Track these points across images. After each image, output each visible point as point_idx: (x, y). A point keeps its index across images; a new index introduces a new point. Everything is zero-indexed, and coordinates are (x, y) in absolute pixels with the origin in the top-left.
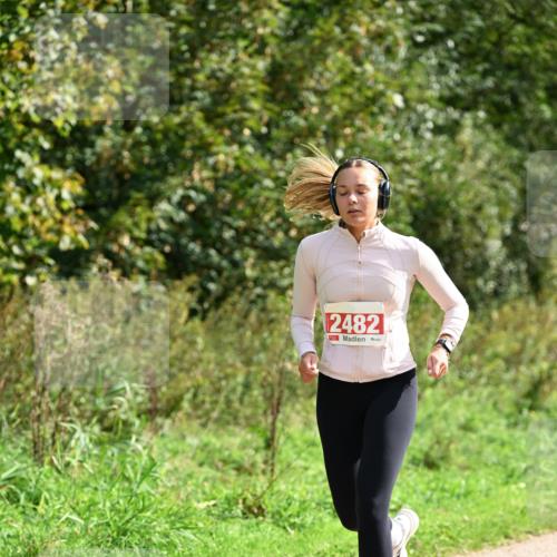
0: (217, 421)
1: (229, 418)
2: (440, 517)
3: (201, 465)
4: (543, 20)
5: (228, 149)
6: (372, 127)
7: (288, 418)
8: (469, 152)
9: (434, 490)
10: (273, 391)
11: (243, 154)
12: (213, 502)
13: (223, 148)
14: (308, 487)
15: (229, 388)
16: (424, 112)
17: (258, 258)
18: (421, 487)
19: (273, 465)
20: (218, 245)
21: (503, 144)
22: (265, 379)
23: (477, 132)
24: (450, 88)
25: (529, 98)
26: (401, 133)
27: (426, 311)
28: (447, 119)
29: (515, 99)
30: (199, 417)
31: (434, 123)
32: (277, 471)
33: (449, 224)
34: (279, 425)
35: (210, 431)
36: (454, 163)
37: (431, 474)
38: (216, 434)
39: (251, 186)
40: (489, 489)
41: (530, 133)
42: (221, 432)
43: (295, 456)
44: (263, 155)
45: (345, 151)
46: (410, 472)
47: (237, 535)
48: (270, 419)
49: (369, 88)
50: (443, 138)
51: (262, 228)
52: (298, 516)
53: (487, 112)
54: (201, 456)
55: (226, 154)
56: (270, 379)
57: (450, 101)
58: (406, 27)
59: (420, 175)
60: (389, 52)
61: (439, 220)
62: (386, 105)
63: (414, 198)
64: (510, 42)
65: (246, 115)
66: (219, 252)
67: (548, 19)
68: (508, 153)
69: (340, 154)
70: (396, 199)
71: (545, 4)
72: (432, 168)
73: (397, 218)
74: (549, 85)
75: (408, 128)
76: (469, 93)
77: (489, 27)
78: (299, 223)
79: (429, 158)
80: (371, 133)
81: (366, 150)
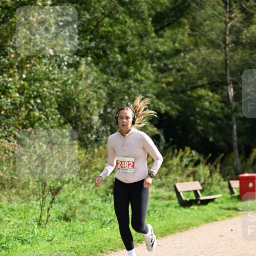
2: (71, 243)
4: (117, 16)
6: (39, 64)
7: (1, 197)
8: (84, 76)
9: (68, 231)
14: (10, 230)
16: (63, 58)
18: (63, 230)
21: (99, 72)
23: (87, 67)
25: (111, 52)
26: (52, 67)
28: (73, 60)
29: (105, 52)
31: (68, 62)
33: (75, 108)
36: (77, 81)
37: (67, 224)
40: (94, 230)
41: (112, 67)
43: (4, 216)
45: (26, 75)
46: (57, 222)
50: (72, 69)
52: (5, 244)
53: (92, 57)
59: (61, 86)
61: (70, 107)
63: (59, 97)
64: (102, 26)
67: (120, 15)
68: (102, 77)
69: (24, 76)
70: (50, 98)
71: (118, 9)
72: (67, 83)
73: (51, 106)
74: (120, 45)
75: (56, 65)
76: (83, 49)
77: (93, 18)
78: (5, 108)
79: (66, 79)
80: (39, 67)
81: (37, 75)
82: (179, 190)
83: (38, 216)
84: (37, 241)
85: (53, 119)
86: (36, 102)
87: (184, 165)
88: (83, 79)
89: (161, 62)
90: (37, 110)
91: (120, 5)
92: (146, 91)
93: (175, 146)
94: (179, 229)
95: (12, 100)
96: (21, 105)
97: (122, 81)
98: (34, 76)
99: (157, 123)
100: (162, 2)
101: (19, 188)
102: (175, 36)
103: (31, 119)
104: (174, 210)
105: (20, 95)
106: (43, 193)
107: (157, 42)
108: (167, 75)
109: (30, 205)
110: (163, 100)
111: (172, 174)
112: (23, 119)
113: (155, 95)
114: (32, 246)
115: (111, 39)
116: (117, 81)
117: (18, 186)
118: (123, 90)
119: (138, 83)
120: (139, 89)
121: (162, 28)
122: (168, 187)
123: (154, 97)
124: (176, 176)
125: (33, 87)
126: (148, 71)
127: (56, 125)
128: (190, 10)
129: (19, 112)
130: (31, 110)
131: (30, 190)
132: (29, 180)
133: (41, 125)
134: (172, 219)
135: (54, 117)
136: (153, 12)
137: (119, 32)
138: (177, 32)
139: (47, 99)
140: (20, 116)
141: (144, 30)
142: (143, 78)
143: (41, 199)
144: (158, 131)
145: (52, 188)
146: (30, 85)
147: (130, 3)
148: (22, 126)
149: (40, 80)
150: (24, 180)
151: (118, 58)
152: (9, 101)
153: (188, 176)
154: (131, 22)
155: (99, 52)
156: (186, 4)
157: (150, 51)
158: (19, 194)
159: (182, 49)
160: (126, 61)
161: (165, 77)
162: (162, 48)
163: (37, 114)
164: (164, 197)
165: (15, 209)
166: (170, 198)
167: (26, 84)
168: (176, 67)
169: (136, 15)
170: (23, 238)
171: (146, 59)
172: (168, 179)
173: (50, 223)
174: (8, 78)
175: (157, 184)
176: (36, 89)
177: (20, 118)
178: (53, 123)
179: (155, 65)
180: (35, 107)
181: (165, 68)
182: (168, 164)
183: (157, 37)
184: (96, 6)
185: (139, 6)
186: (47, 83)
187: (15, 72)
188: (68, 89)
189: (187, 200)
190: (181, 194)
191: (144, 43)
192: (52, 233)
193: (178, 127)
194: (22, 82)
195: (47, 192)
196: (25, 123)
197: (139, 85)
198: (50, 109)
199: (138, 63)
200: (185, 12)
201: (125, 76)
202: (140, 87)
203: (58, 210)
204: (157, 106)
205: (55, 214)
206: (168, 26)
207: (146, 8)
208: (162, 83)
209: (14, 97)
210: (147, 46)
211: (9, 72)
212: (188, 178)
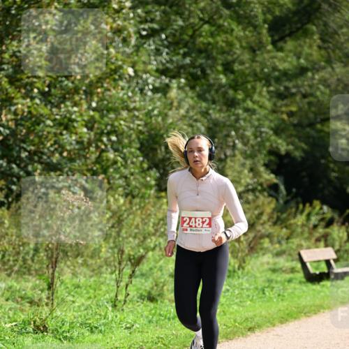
0: (17, 272)
1: (25, 271)
2: (158, 332)
3: (7, 300)
4: (221, 22)
5: (24, 102)
6: (114, 88)
7: (62, 270)
8: (175, 104)
9: (154, 315)
10: (52, 253)
11: (33, 104)
12: (14, 324)
13: (21, 101)
14: (75, 313)
15: (25, 251)
16: (147, 79)
17: (43, 170)
18: (146, 313)
19: (53, 299)
20: (18, 162)
21: (196, 99)
22: (48, 246)
23: (180, 92)
24: (163, 64)
25: (212, 71)
26: (132, 92)
27: (149, 203)
28: (161, 83)
29: (203, 71)
30: (6, 270)
31: (153, 85)
32: (55, 304)
33: (163, 148)
34: (56, 274)
35: (12, 279)
36: (166, 111)
37: (152, 305)
38: (17, 280)
39: (39, 124)
41: (213, 92)
42: (20, 279)
43: (67, 294)
44: (46, 105)
45: (97, 103)
46: (139, 303)
47: (30, 344)
48: (51, 271)
49: (113, 63)
50: (159, 95)
51: (46, 150)
52: (69, 332)
53: (186, 79)
54: (7, 294)
55: (23, 105)
56: (50, 246)
57: (163, 72)
58: (135, 25)
59: (144, 118)
60: (125, 41)
61: (157, 146)
62: (123, 74)
63: (141, 132)
64: (200, 36)
65: (35, 80)
66: (18, 166)
67: (224, 21)
68: (199, 105)
69: (94, 105)
70: (129, 133)
71: (222, 12)
72: (152, 114)
73: (130, 145)
74: (225, 62)
75: (137, 89)
76: (175, 67)
77: (187, 26)
78: (68, 148)
79: (150, 108)
80: (114, 92)
81: (111, 102)
82: (305, 258)
83: (113, 295)
84: (110, 329)
85: (133, 163)
86: (109, 140)
87: (311, 226)
88: (174, 109)
89: (280, 85)
90: (112, 151)
91: (224, 7)
92: (260, 124)
93: (299, 199)
94: (305, 313)
95: (78, 136)
96: (90, 144)
97: (227, 110)
98: (107, 105)
99: (274, 167)
100: (282, 2)
101: (88, 256)
102: (299, 49)
103: (104, 163)
104: (297, 286)
105: (88, 129)
106: (120, 263)
107: (275, 57)
108: (289, 103)
109: (102, 280)
110: (283, 136)
111: (296, 238)
112: (93, 163)
113: (272, 129)
114: (104, 335)
115: (212, 53)
116: (220, 111)
117: (85, 254)
118: (228, 123)
119: (249, 113)
120: (250, 122)
121: (282, 39)
122: (290, 255)
123: (271, 132)
124: (300, 240)
125: (106, 119)
126: (263, 97)
127: (137, 171)
128: (321, 13)
129: (88, 153)
130: (103, 151)
131: (102, 259)
132: (101, 246)
133: (117, 170)
134: (296, 299)
135: (135, 160)
136: (269, 17)
137: (224, 45)
138: (302, 43)
139: (125, 135)
140: (88, 158)
141: (257, 41)
142: (256, 107)
143: (117, 272)
144: (276, 178)
145: (132, 257)
146: (102, 117)
147: (238, 4)
148: (91, 172)
149: (115, 110)
150: (93, 246)
151: (221, 80)
152: (74, 138)
153: (318, 240)
154: (239, 31)
155: (195, 71)
156: (315, 6)
157: (266, 70)
158: (87, 265)
159: (309, 66)
160: (233, 84)
161: (286, 105)
162: (282, 66)
163: (111, 155)
164: (284, 269)
165: (81, 285)
166: (293, 270)
167: (97, 116)
168: (301, 92)
169: (246, 21)
170: (92, 324)
171: (260, 80)
172: (290, 245)
173: (129, 304)
174: (72, 107)
175: (275, 251)
176: (110, 122)
177: (89, 162)
178: (134, 168)
179: (272, 89)
180: (109, 146)
181: (286, 93)
182: (291, 225)
183: (275, 50)
184: (192, 9)
185: (250, 8)
186: (124, 114)
187: (81, 99)
188: (154, 121)
189: (315, 274)
190: (308, 265)
191: (258, 59)
192: (131, 317)
193: (304, 174)
194: (92, 113)
195: (125, 263)
196: (95, 168)
197: (251, 116)
198: (128, 149)
199: (249, 86)
200: (313, 17)
201: (231, 104)
202: (252, 118)
203: (139, 286)
204: (274, 145)
205: (135, 293)
206: (290, 35)
207: (260, 11)
208: (282, 113)
209: (81, 133)
210: (261, 63)
211: (74, 98)
212: (318, 243)
